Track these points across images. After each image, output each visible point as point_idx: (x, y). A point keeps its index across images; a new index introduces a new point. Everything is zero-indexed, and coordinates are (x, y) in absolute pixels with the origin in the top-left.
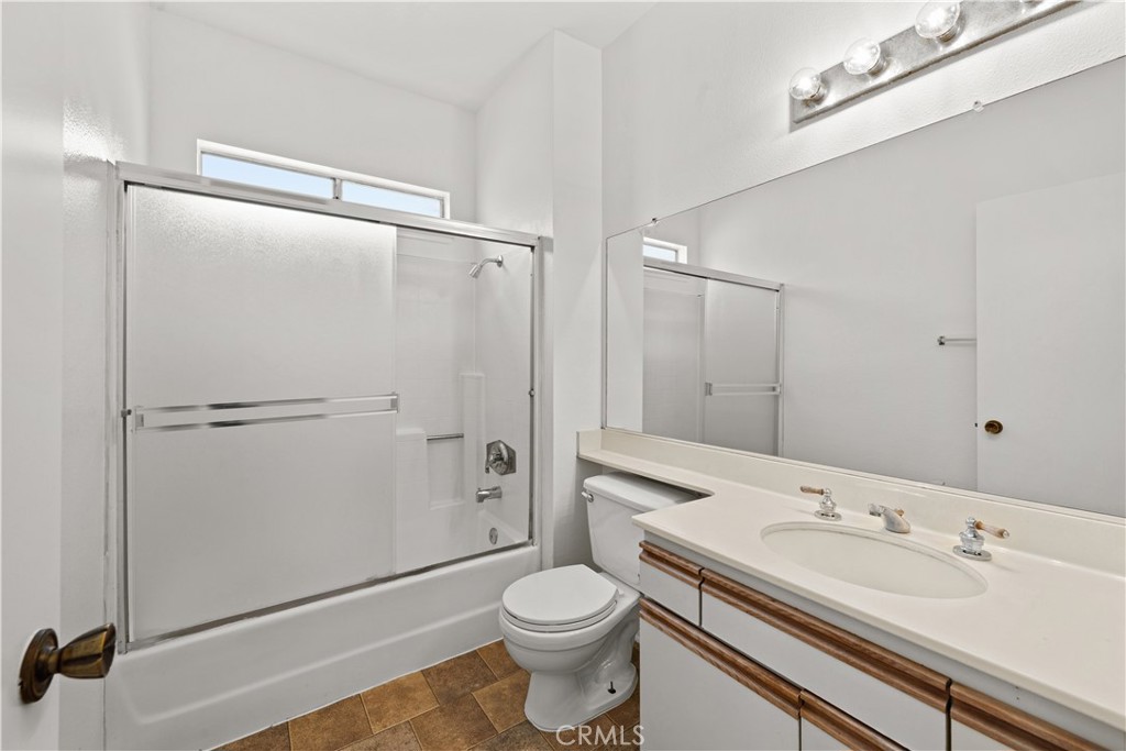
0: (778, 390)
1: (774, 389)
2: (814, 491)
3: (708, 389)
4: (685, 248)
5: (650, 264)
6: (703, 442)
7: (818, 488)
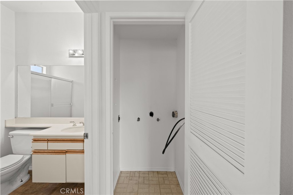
0: (72, 104)
1: (71, 104)
2: (72, 122)
3: (52, 105)
4: (45, 67)
5: (33, 73)
6: (51, 117)
7: (73, 121)
